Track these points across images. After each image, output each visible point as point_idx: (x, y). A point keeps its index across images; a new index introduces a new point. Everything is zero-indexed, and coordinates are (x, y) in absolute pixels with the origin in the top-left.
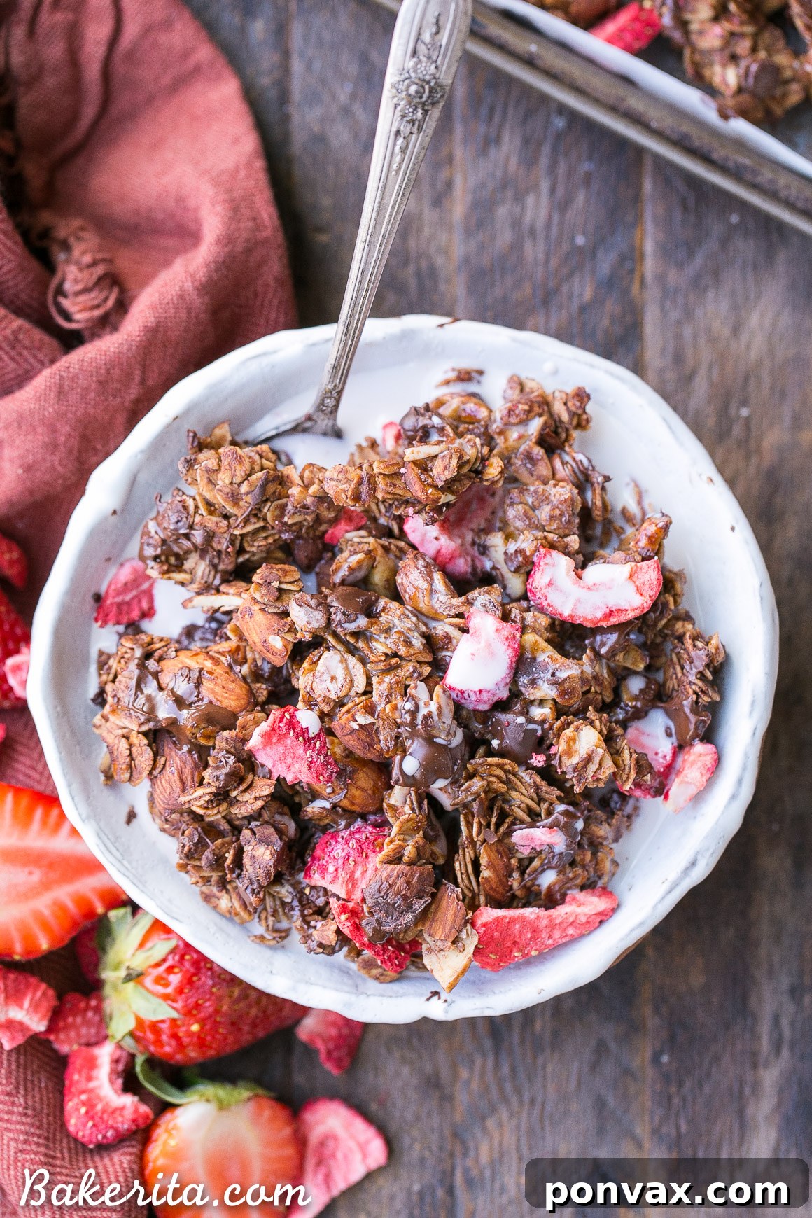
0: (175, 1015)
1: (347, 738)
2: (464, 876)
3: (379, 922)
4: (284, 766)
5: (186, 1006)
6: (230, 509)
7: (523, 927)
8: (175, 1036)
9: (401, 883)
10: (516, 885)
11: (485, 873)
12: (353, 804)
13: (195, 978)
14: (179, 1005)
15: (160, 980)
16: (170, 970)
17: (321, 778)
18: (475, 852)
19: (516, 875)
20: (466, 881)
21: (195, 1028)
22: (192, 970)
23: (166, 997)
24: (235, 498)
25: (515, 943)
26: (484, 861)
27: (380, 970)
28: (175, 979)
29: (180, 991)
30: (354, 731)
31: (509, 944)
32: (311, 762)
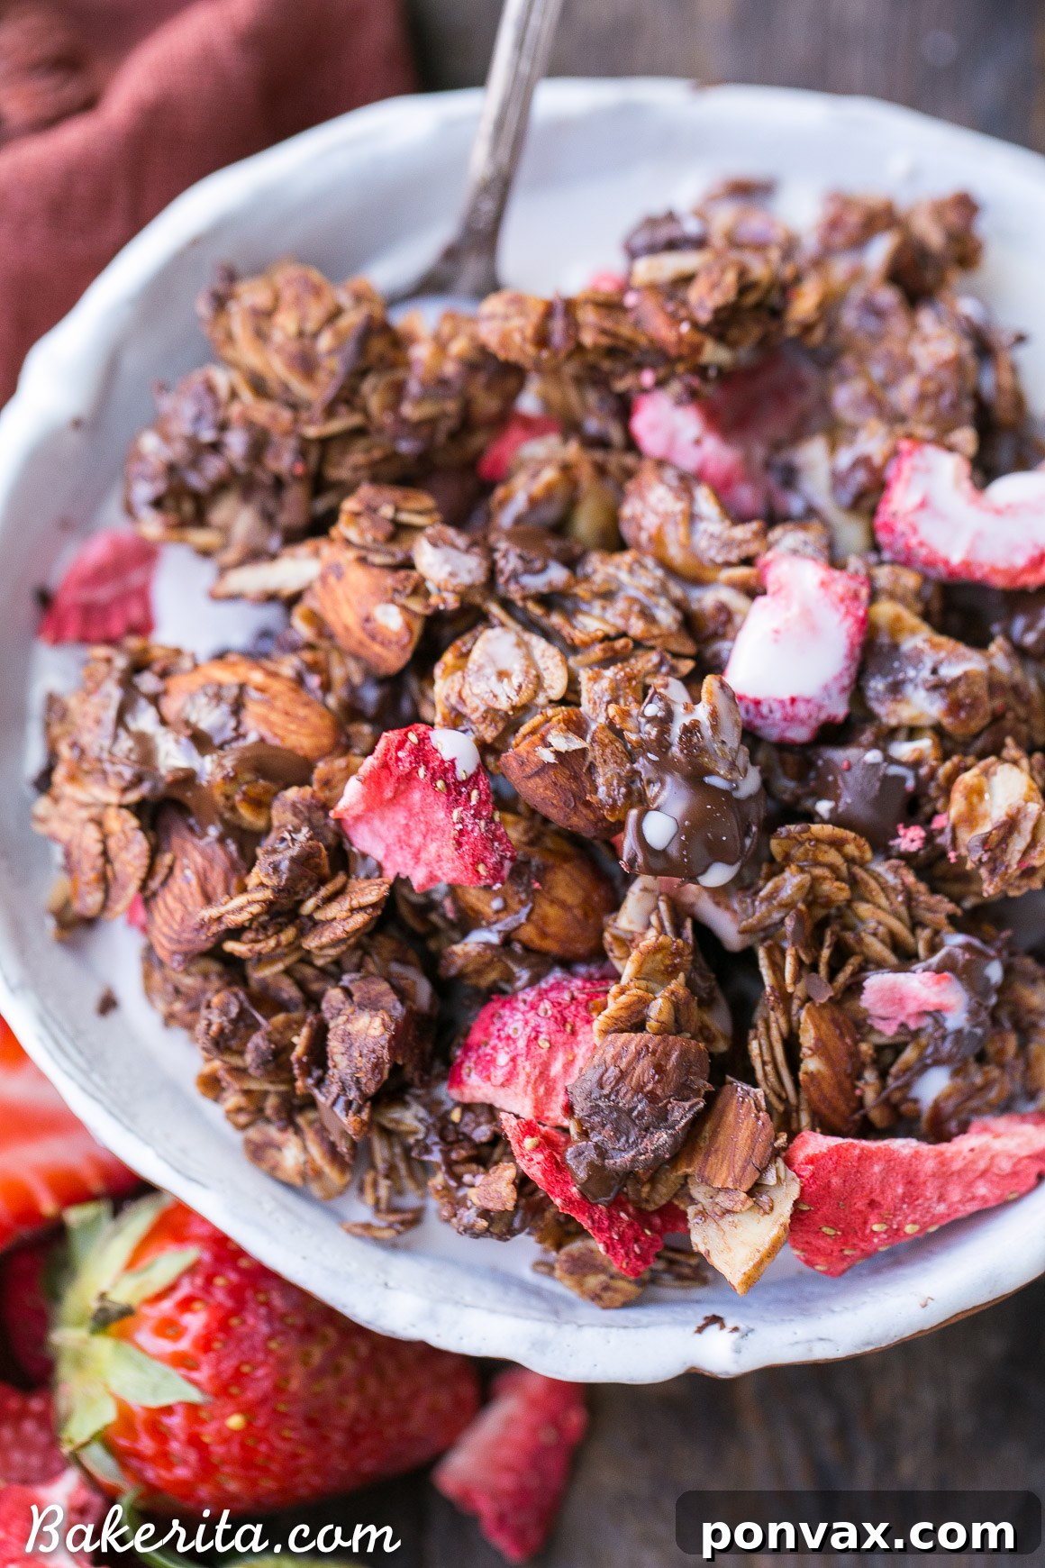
0: (194, 1396)
1: (531, 784)
2: (769, 1068)
3: (602, 1152)
4: (408, 853)
5: (216, 1376)
6: (301, 388)
7: (889, 1170)
8: (194, 1441)
9: (643, 1070)
10: (870, 1096)
11: (811, 1064)
12: (543, 935)
13: (234, 1322)
14: (202, 1375)
15: (168, 1328)
16: (186, 1304)
17: (481, 868)
18: (789, 1021)
19: (870, 1076)
20: (772, 1078)
21: (236, 1422)
22: (229, 1303)
23: (180, 1361)
24: (306, 364)
25: (873, 1204)
26: (807, 1038)
27: (602, 1278)
28: (195, 1321)
29: (205, 1344)
30: (545, 766)
31: (860, 1205)
32: (461, 833)
